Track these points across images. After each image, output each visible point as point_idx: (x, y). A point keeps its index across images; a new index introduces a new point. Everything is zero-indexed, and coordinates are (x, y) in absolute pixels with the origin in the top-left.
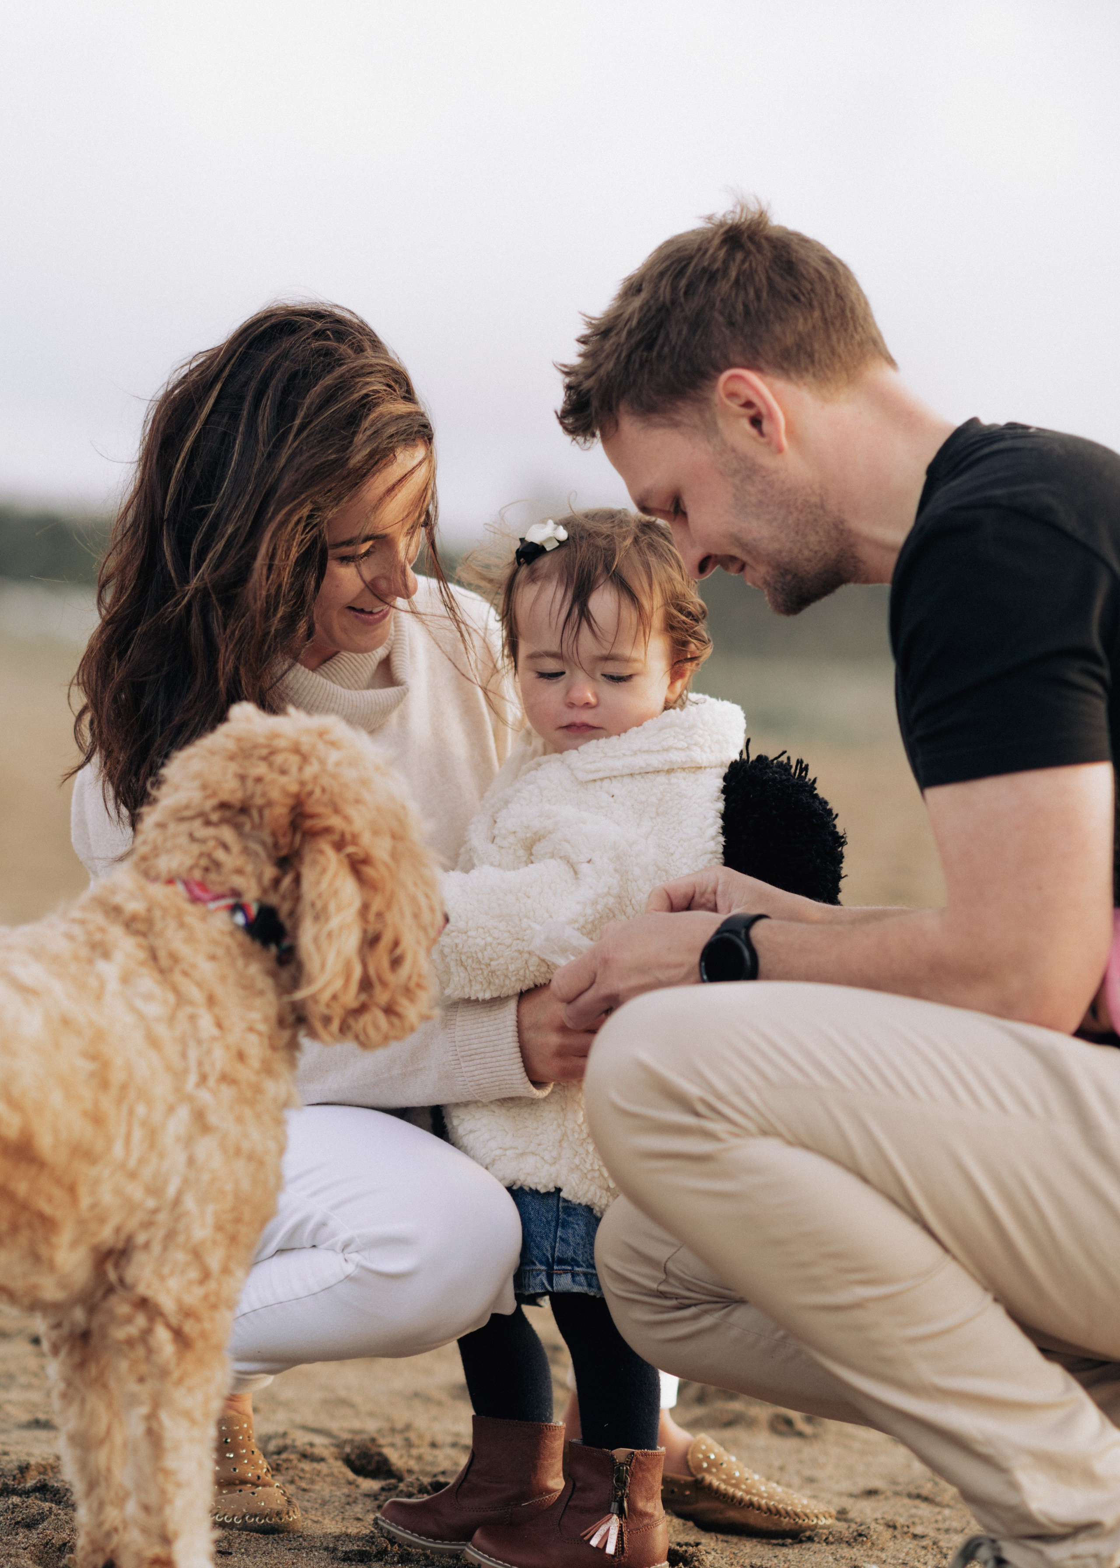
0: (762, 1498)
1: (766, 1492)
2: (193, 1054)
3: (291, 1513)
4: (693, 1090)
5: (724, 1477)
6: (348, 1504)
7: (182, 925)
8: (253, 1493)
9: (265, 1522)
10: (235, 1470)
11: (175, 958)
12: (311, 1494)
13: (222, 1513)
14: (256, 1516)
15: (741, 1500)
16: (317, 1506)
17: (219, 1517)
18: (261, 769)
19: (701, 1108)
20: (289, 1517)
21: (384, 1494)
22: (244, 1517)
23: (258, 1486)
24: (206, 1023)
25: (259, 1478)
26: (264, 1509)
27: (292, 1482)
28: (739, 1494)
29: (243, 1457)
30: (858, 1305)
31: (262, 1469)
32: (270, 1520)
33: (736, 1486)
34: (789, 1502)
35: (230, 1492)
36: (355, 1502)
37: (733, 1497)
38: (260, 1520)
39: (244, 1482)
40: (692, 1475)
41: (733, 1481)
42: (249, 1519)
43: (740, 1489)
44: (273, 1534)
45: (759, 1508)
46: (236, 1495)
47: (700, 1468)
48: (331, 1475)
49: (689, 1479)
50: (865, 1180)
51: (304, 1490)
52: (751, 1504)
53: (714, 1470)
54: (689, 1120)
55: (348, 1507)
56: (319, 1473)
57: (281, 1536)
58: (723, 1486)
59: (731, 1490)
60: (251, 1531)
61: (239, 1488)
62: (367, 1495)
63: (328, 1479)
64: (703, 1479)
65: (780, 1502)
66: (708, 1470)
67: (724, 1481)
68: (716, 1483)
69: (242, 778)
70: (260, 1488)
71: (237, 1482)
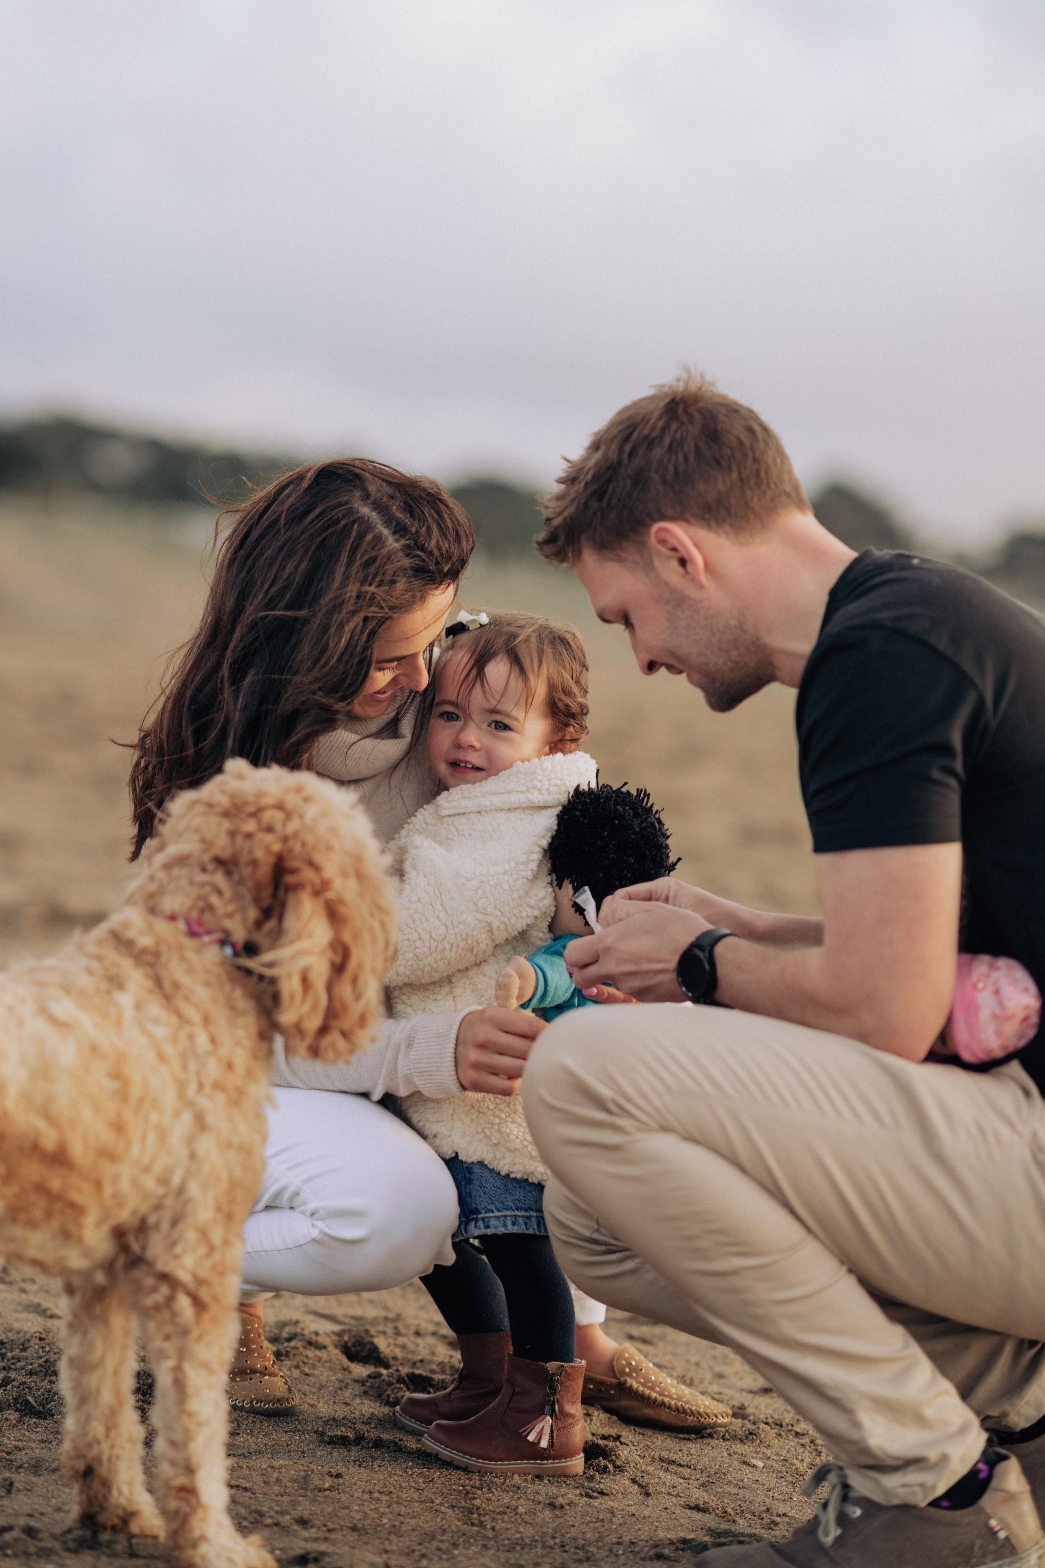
0: (672, 1399)
1: (676, 1394)
2: (192, 1066)
3: (290, 1400)
4: (606, 1092)
5: (642, 1380)
6: (340, 1389)
7: (182, 959)
8: (261, 1382)
9: (269, 1407)
10: (246, 1361)
11: (176, 985)
12: (311, 1378)
13: (235, 1398)
14: (261, 1402)
15: (655, 1400)
16: (315, 1390)
17: (232, 1401)
18: (250, 826)
19: (613, 1107)
20: (289, 1403)
21: (370, 1380)
22: (251, 1402)
23: (265, 1375)
24: (202, 1040)
25: (266, 1368)
26: (268, 1395)
27: (297, 1367)
28: (654, 1395)
29: (254, 1351)
30: (734, 1273)
31: (269, 1361)
32: (273, 1405)
33: (652, 1389)
34: (694, 1403)
35: (242, 1380)
36: (346, 1387)
37: (649, 1398)
38: (265, 1405)
39: (254, 1371)
40: (616, 1378)
41: (650, 1384)
42: (257, 1403)
43: (655, 1391)
44: (275, 1417)
45: (669, 1407)
46: (246, 1383)
47: (623, 1373)
48: (330, 1361)
49: (614, 1381)
50: (743, 1170)
51: (307, 1375)
52: (663, 1404)
53: (634, 1375)
54: (602, 1116)
55: (340, 1392)
56: (320, 1359)
57: (281, 1418)
58: (641, 1388)
59: (647, 1392)
60: (257, 1414)
61: (249, 1376)
62: (356, 1381)
63: (327, 1365)
64: (625, 1382)
65: (686, 1403)
66: (629, 1375)
67: (642, 1384)
68: (635, 1385)
69: (232, 834)
70: (267, 1377)
71: (248, 1371)
